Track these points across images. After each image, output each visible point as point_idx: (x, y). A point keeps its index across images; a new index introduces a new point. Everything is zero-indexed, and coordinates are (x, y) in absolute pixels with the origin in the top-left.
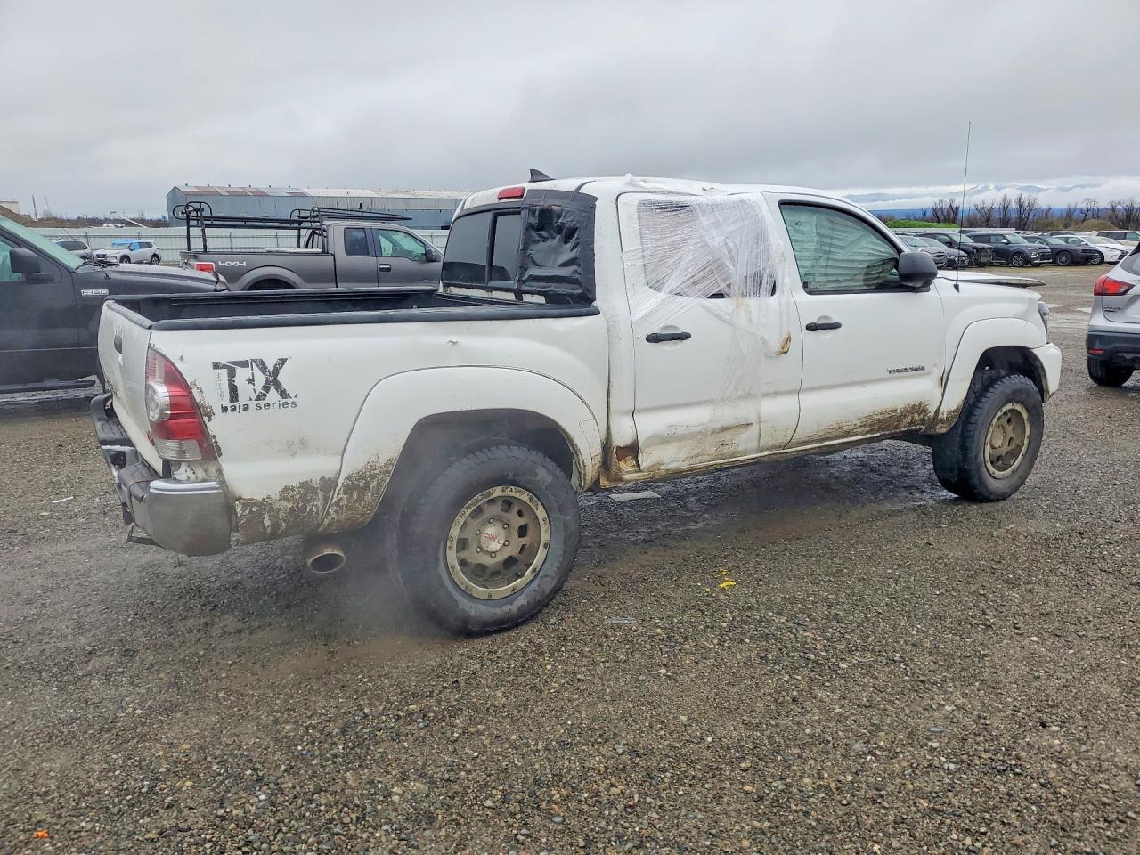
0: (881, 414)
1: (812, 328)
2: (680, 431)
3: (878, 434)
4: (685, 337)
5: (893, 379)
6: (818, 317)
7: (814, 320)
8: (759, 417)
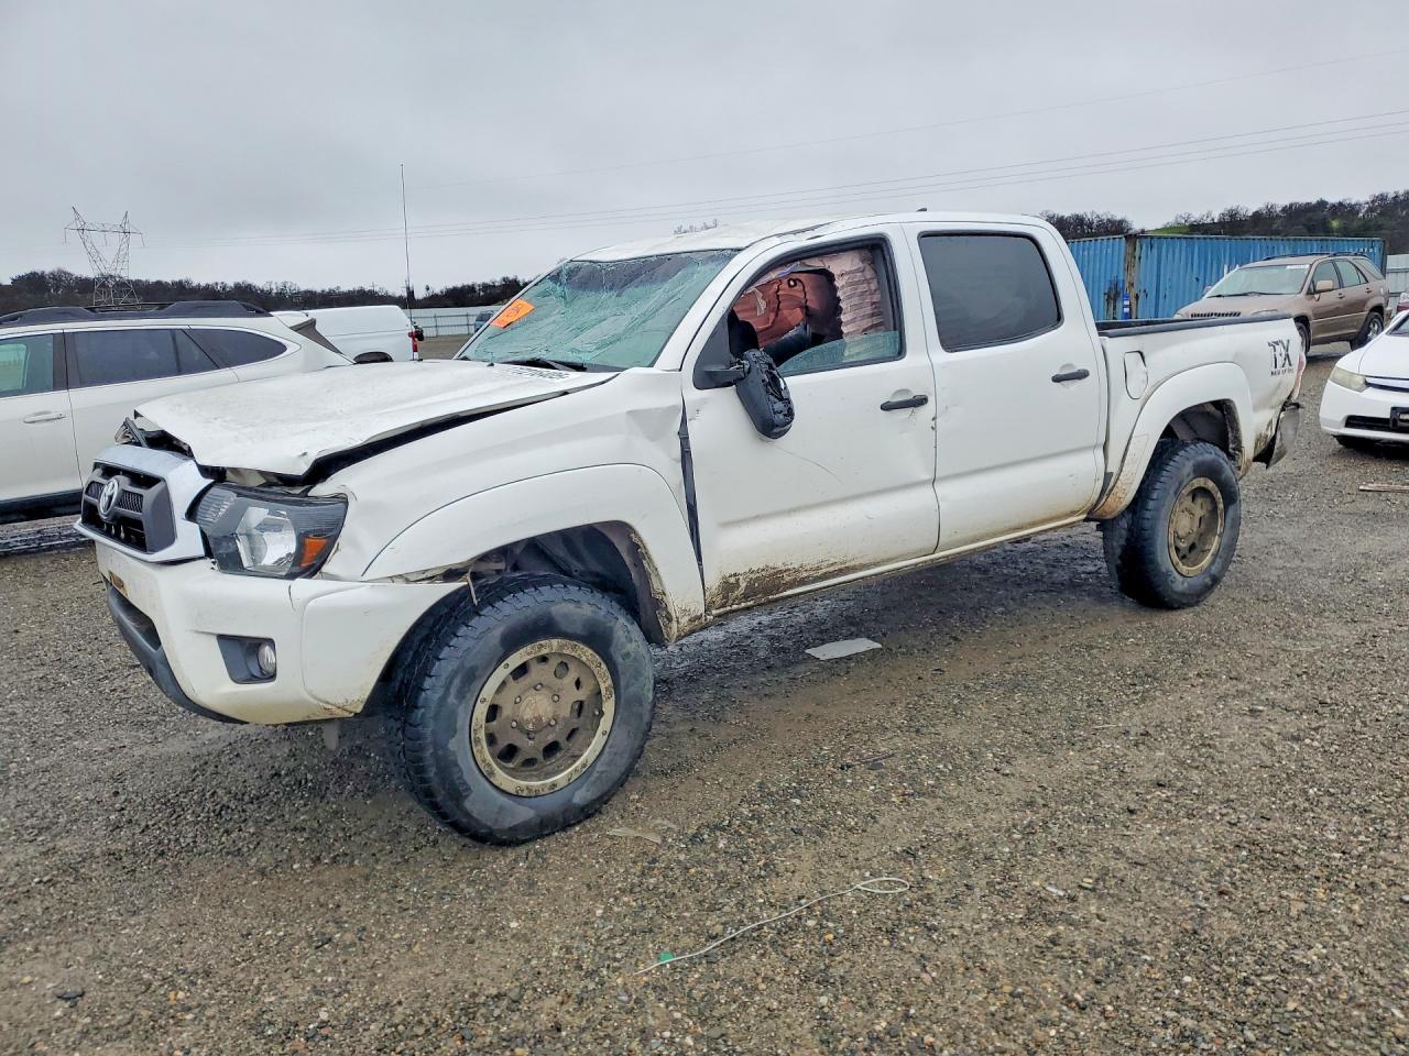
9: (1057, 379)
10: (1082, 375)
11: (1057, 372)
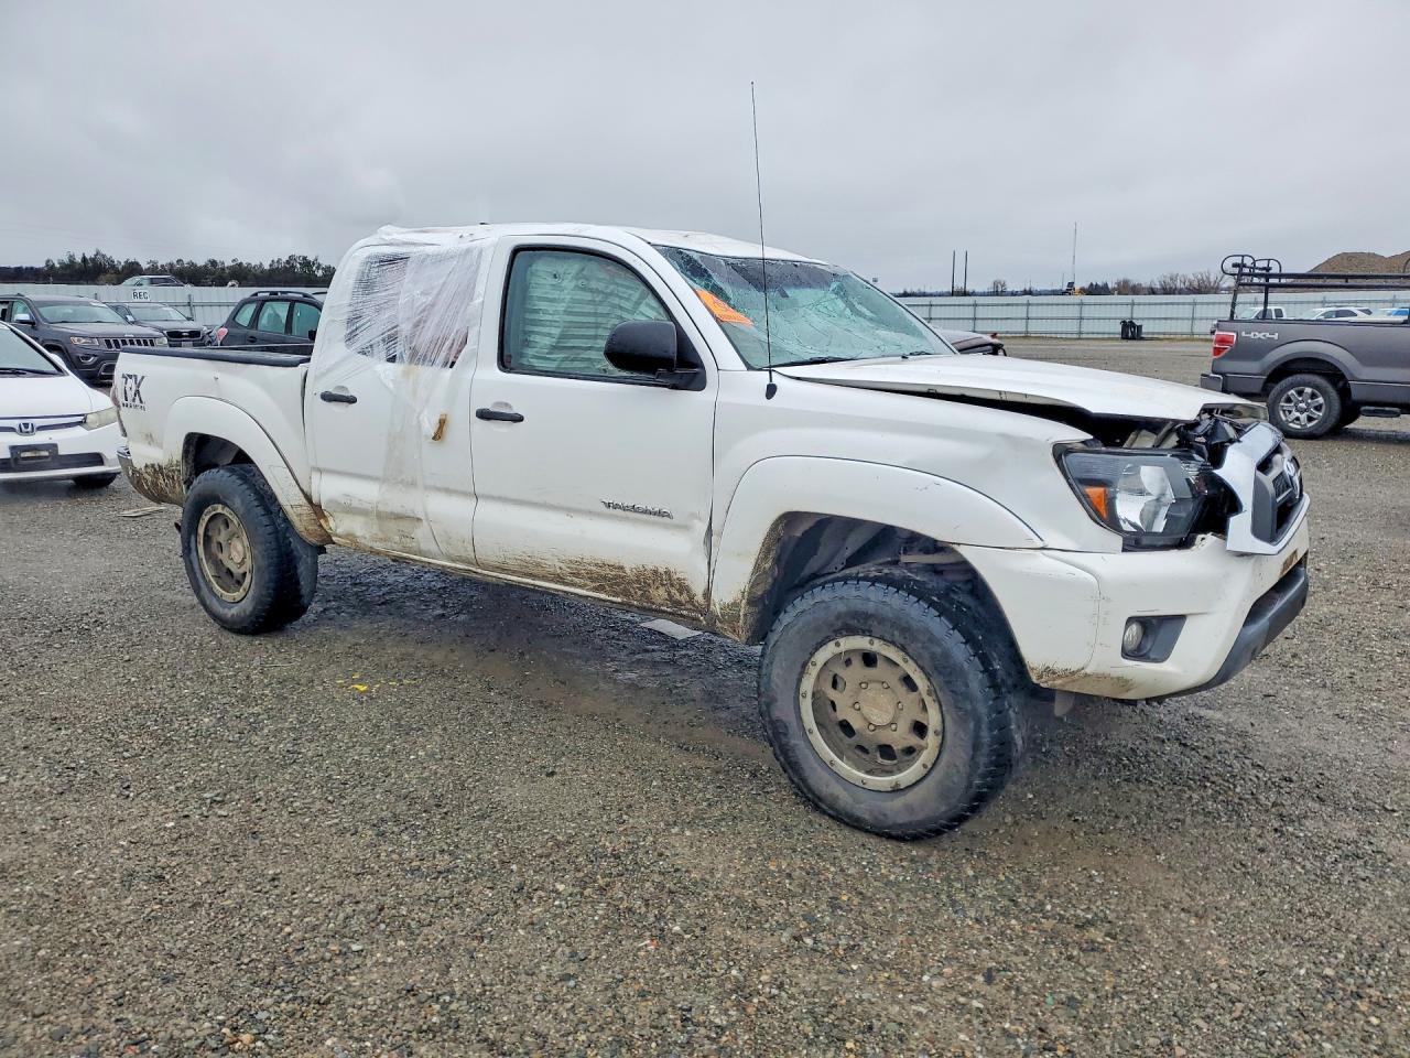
0: (596, 565)
1: (484, 415)
2: (355, 504)
3: (619, 600)
4: (352, 400)
5: (611, 517)
6: (494, 401)
7: (488, 405)
8: (426, 515)
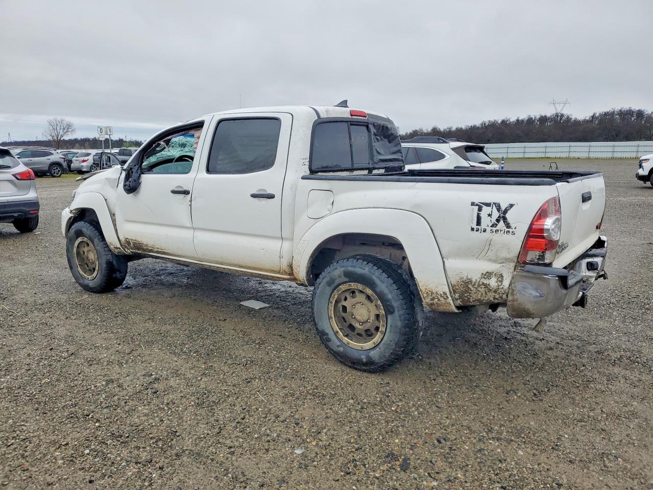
9: (254, 196)
10: (271, 197)
11: (255, 192)
